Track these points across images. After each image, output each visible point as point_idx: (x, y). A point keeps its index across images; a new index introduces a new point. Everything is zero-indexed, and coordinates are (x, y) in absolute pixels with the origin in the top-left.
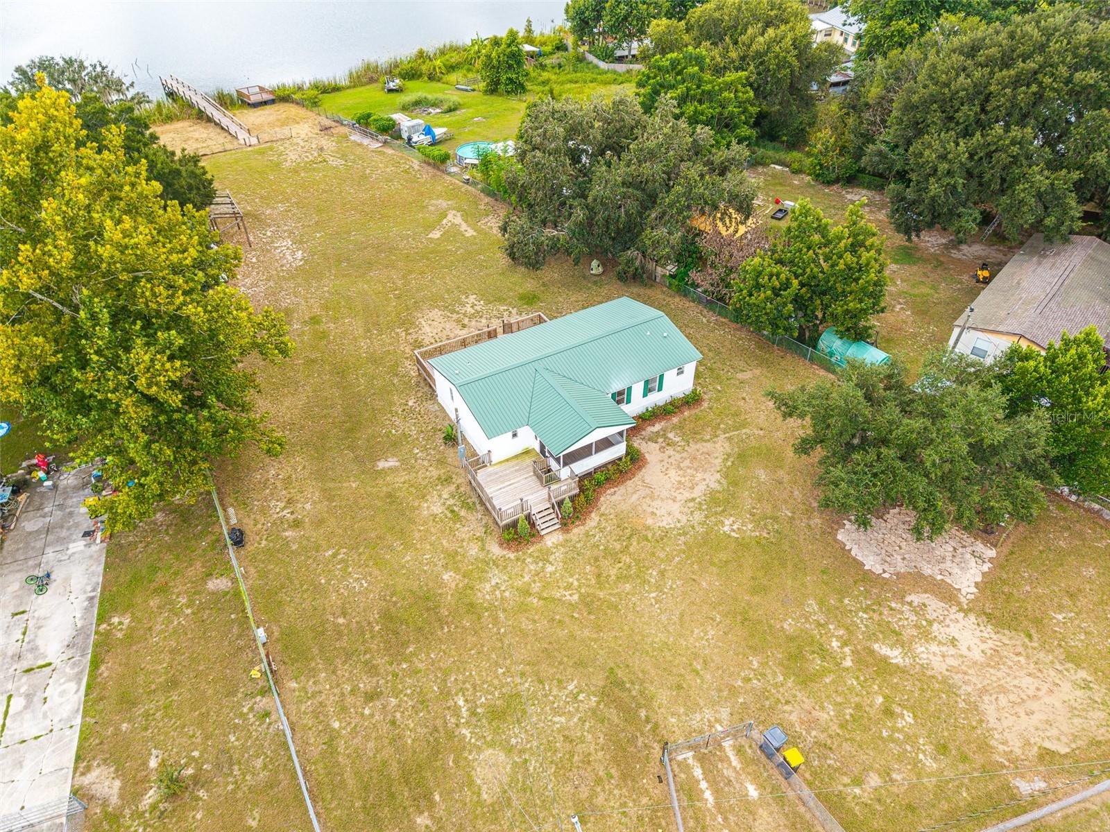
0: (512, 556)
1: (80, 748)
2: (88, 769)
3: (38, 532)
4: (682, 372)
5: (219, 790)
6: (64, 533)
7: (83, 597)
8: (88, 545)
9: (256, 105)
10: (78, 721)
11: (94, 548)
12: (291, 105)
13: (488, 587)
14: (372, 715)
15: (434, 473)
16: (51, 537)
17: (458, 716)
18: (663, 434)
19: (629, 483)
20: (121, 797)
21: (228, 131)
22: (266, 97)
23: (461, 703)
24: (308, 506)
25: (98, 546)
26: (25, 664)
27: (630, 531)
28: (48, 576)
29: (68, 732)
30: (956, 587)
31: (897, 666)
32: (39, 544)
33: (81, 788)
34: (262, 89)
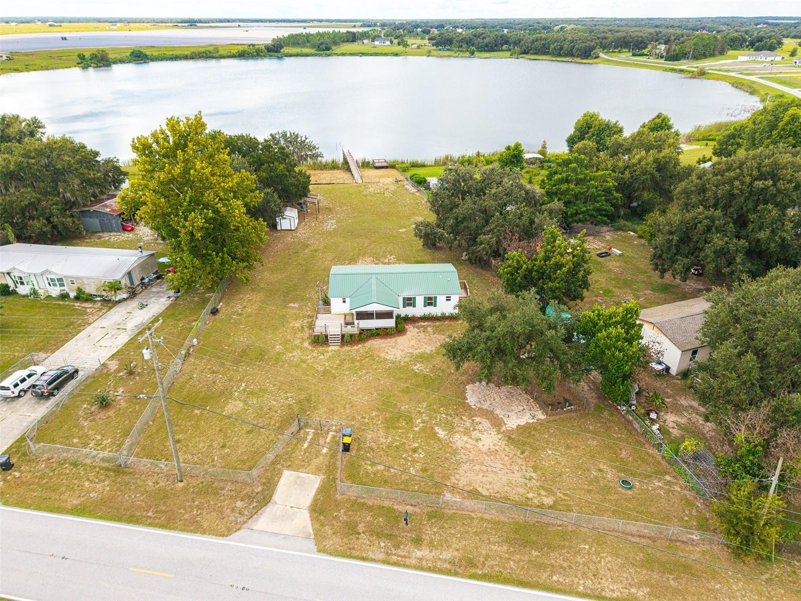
0: (310, 348)
1: (115, 354)
2: (112, 360)
3: (155, 292)
4: (450, 300)
5: (143, 379)
6: (162, 295)
7: (152, 314)
8: (166, 301)
9: (377, 168)
10: (120, 347)
11: (168, 302)
12: (395, 170)
13: (291, 355)
14: (209, 377)
15: (309, 313)
16: (157, 295)
17: (238, 388)
18: (425, 328)
19: (389, 340)
20: (115, 370)
21: (354, 177)
22: (384, 164)
23: (243, 385)
24: (249, 310)
25: (169, 302)
26: (119, 327)
27: (370, 355)
28: (147, 305)
29: (115, 348)
30: (506, 422)
31: (439, 438)
32: (152, 296)
33: (106, 364)
34: (385, 161)
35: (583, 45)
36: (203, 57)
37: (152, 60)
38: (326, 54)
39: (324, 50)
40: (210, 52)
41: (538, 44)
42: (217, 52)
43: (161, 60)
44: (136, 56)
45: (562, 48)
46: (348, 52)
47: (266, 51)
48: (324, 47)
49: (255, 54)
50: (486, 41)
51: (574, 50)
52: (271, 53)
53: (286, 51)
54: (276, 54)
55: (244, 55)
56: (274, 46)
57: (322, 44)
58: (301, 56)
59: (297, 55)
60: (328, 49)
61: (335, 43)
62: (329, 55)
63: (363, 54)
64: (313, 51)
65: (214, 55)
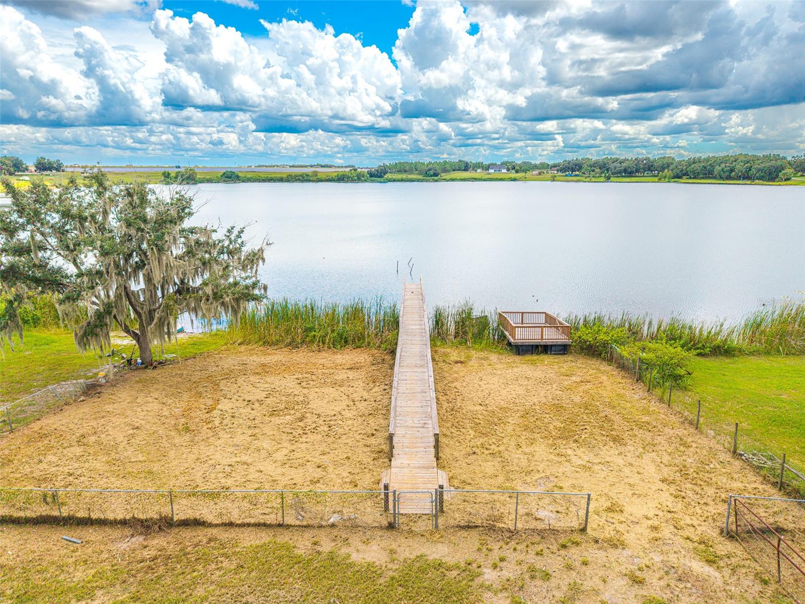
9: (522, 349)
22: (551, 336)
35: (768, 164)
36: (299, 180)
37: (243, 181)
38: (433, 180)
39: (431, 176)
40: (308, 176)
41: (698, 167)
42: (316, 176)
43: (253, 182)
44: (227, 177)
45: (732, 170)
46: (458, 178)
47: (368, 176)
48: (432, 172)
49: (356, 178)
50: (624, 165)
51: (753, 171)
52: (373, 178)
53: (390, 177)
54: (379, 179)
55: (343, 178)
56: (377, 171)
57: (430, 169)
58: (405, 181)
59: (402, 180)
60: (436, 175)
61: (445, 171)
62: (437, 181)
63: (475, 179)
64: (420, 177)
65: (311, 178)
